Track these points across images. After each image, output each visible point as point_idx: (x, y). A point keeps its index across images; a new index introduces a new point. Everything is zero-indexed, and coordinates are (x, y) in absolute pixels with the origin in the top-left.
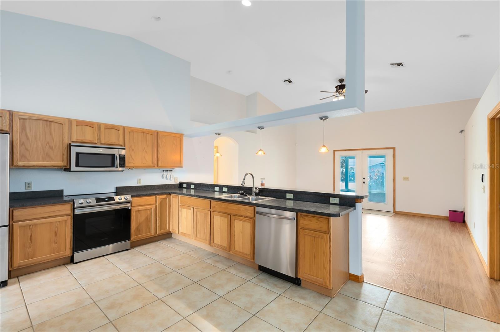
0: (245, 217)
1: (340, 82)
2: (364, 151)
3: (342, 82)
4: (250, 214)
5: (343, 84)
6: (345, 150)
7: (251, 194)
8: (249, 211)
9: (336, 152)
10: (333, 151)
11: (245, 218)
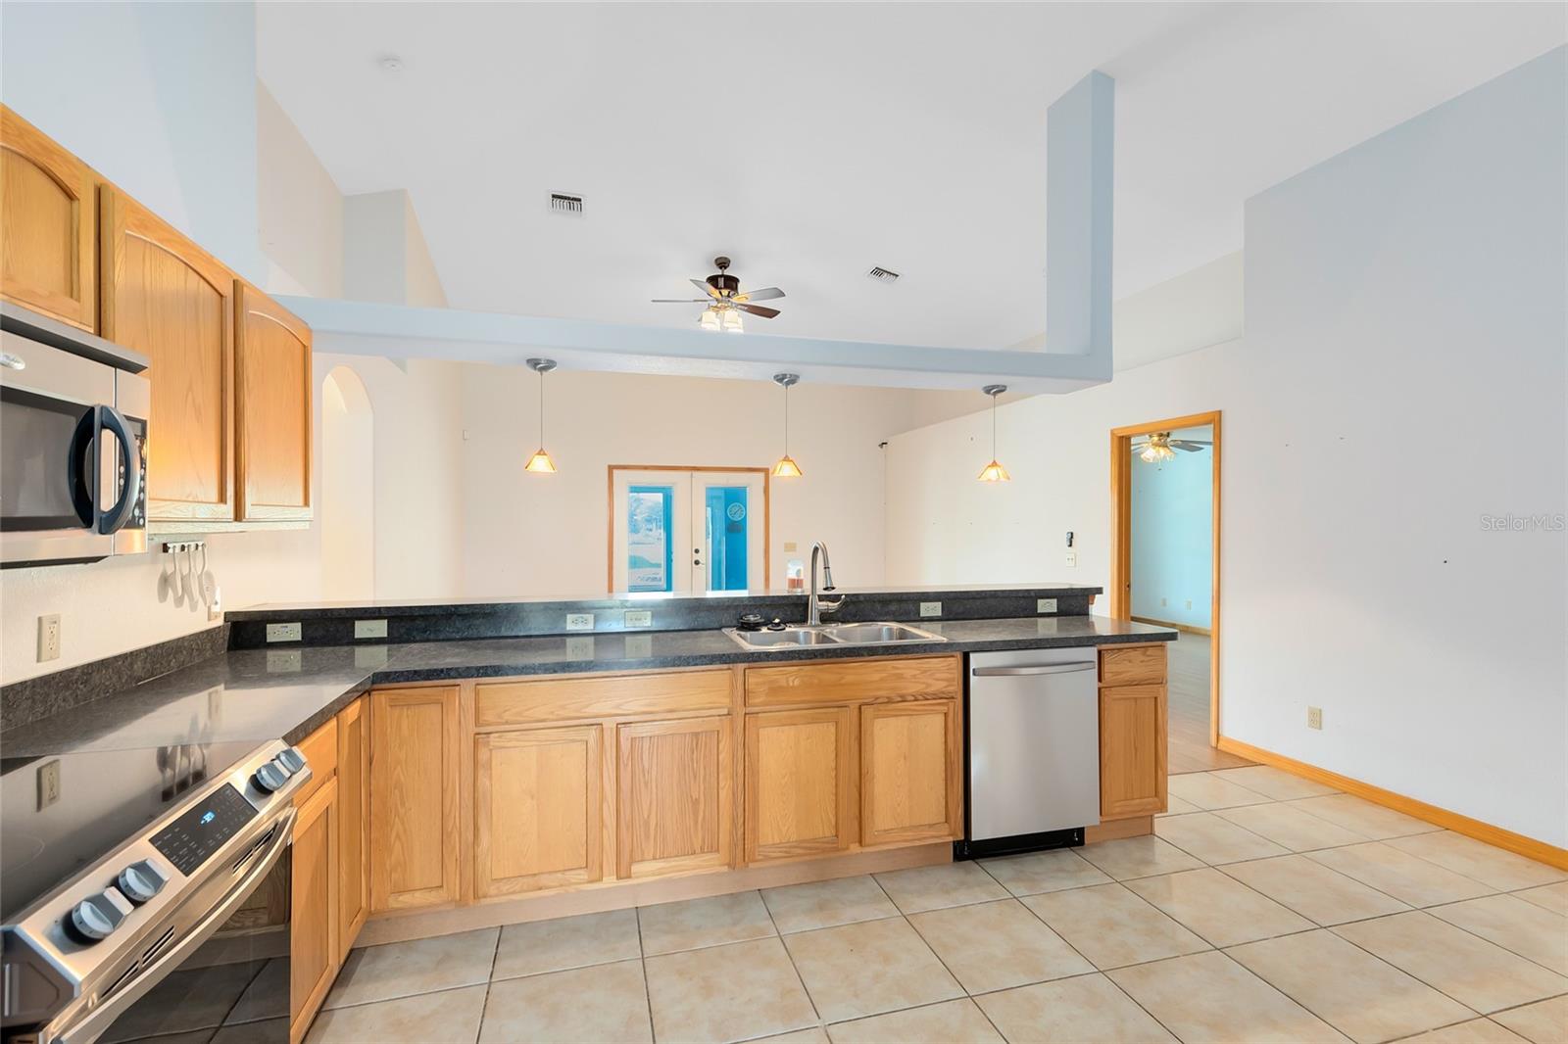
0: (916, 700)
1: (721, 268)
2: (696, 474)
3: (725, 268)
4: (945, 684)
5: (727, 272)
6: (646, 468)
7: (802, 620)
8: (938, 676)
9: (615, 472)
10: (607, 468)
11: (919, 703)
